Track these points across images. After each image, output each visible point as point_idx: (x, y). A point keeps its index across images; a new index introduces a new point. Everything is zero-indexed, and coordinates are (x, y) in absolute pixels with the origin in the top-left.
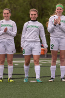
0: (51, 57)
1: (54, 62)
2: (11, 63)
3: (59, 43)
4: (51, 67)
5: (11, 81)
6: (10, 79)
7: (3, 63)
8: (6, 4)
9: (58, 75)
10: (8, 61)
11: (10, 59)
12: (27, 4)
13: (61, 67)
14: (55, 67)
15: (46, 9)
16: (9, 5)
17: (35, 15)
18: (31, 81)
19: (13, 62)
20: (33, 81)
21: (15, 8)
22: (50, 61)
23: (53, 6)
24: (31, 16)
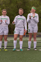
0: (29, 37)
1: (30, 39)
2: (6, 40)
3: (33, 29)
4: (29, 42)
5: (6, 50)
6: (6, 49)
7: (1, 40)
8: (4, 7)
9: (32, 47)
10: (4, 39)
11: (5, 38)
12: (16, 7)
13: (34, 42)
14: (31, 42)
15: (26, 10)
16: (5, 7)
17: (22, 12)
18: (17, 50)
19: (7, 39)
20: (18, 50)
21: (9, 9)
22: (28, 39)
23: (30, 8)
24: (19, 13)
